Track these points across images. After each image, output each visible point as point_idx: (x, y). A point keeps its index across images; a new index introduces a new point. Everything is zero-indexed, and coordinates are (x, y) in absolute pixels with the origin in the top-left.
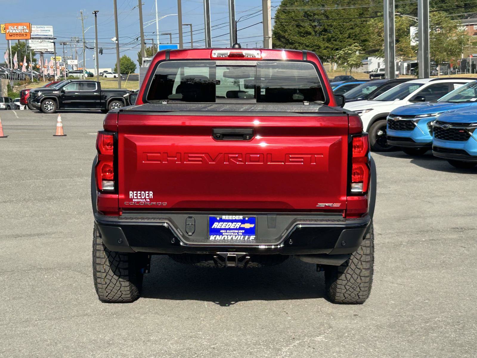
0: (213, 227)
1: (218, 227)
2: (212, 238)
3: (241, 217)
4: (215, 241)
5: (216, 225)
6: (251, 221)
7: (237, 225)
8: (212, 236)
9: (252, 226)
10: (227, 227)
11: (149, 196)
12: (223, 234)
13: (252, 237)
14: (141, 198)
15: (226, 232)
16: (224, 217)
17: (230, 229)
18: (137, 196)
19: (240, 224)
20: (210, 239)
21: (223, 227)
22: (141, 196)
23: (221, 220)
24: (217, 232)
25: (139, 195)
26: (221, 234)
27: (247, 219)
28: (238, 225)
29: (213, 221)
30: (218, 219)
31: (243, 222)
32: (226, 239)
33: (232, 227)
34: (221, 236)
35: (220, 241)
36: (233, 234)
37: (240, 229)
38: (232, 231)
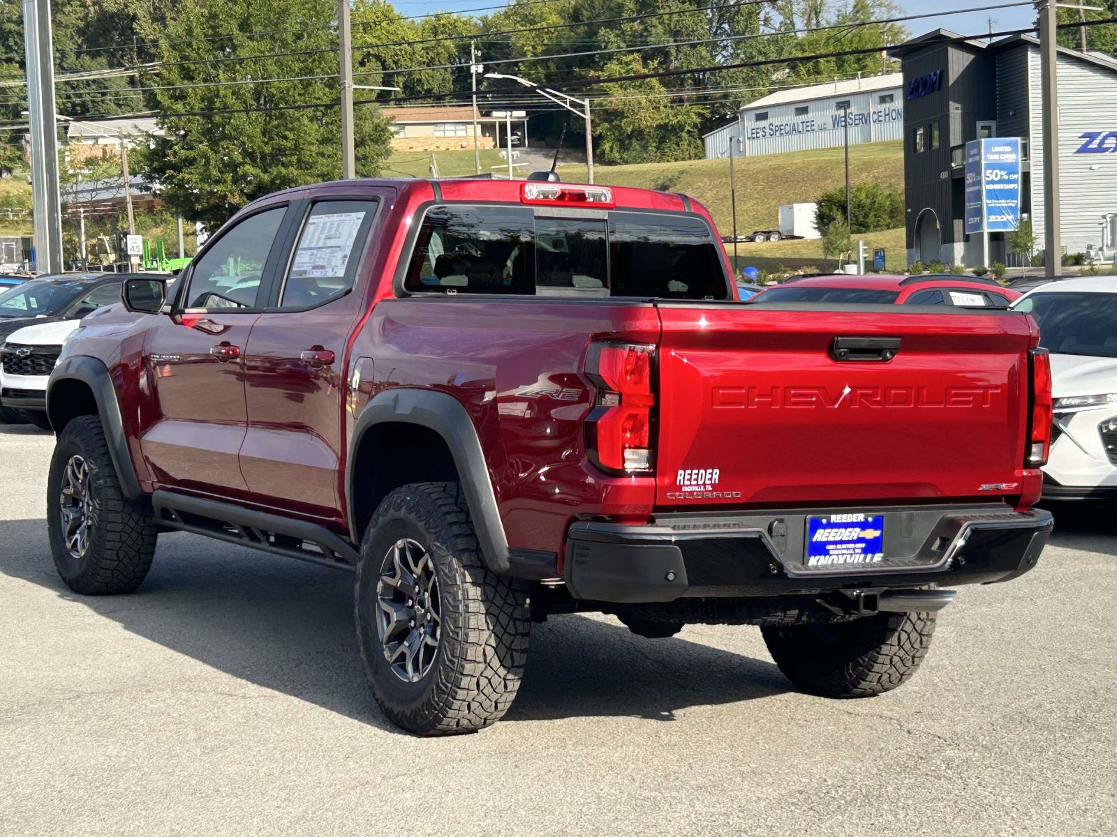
0: (814, 540)
1: (824, 539)
2: (813, 561)
3: (860, 517)
4: (816, 567)
5: (821, 536)
6: (877, 524)
7: (853, 534)
8: (812, 558)
9: (877, 533)
10: (838, 539)
11: (711, 479)
12: (831, 552)
13: (878, 557)
14: (697, 485)
15: (836, 549)
16: (835, 518)
17: (842, 542)
18: (690, 480)
19: (858, 530)
20: (810, 564)
21: (831, 539)
22: (697, 480)
23: (830, 525)
24: (820, 549)
25: (694, 477)
26: (826, 553)
27: (870, 519)
28: (855, 533)
29: (816, 526)
30: (824, 521)
31: (863, 526)
32: (835, 562)
33: (845, 538)
34: (827, 557)
35: (824, 566)
36: (845, 551)
37: (860, 540)
38: (844, 546)
